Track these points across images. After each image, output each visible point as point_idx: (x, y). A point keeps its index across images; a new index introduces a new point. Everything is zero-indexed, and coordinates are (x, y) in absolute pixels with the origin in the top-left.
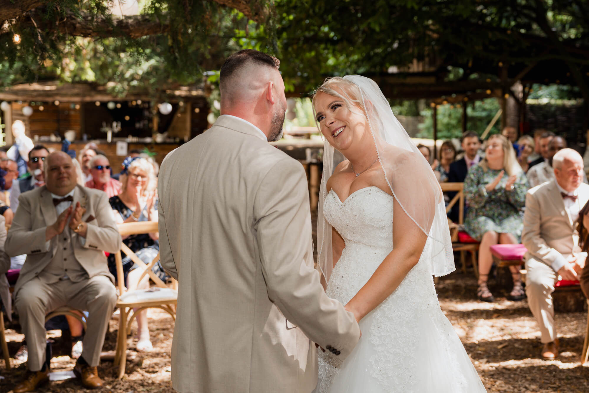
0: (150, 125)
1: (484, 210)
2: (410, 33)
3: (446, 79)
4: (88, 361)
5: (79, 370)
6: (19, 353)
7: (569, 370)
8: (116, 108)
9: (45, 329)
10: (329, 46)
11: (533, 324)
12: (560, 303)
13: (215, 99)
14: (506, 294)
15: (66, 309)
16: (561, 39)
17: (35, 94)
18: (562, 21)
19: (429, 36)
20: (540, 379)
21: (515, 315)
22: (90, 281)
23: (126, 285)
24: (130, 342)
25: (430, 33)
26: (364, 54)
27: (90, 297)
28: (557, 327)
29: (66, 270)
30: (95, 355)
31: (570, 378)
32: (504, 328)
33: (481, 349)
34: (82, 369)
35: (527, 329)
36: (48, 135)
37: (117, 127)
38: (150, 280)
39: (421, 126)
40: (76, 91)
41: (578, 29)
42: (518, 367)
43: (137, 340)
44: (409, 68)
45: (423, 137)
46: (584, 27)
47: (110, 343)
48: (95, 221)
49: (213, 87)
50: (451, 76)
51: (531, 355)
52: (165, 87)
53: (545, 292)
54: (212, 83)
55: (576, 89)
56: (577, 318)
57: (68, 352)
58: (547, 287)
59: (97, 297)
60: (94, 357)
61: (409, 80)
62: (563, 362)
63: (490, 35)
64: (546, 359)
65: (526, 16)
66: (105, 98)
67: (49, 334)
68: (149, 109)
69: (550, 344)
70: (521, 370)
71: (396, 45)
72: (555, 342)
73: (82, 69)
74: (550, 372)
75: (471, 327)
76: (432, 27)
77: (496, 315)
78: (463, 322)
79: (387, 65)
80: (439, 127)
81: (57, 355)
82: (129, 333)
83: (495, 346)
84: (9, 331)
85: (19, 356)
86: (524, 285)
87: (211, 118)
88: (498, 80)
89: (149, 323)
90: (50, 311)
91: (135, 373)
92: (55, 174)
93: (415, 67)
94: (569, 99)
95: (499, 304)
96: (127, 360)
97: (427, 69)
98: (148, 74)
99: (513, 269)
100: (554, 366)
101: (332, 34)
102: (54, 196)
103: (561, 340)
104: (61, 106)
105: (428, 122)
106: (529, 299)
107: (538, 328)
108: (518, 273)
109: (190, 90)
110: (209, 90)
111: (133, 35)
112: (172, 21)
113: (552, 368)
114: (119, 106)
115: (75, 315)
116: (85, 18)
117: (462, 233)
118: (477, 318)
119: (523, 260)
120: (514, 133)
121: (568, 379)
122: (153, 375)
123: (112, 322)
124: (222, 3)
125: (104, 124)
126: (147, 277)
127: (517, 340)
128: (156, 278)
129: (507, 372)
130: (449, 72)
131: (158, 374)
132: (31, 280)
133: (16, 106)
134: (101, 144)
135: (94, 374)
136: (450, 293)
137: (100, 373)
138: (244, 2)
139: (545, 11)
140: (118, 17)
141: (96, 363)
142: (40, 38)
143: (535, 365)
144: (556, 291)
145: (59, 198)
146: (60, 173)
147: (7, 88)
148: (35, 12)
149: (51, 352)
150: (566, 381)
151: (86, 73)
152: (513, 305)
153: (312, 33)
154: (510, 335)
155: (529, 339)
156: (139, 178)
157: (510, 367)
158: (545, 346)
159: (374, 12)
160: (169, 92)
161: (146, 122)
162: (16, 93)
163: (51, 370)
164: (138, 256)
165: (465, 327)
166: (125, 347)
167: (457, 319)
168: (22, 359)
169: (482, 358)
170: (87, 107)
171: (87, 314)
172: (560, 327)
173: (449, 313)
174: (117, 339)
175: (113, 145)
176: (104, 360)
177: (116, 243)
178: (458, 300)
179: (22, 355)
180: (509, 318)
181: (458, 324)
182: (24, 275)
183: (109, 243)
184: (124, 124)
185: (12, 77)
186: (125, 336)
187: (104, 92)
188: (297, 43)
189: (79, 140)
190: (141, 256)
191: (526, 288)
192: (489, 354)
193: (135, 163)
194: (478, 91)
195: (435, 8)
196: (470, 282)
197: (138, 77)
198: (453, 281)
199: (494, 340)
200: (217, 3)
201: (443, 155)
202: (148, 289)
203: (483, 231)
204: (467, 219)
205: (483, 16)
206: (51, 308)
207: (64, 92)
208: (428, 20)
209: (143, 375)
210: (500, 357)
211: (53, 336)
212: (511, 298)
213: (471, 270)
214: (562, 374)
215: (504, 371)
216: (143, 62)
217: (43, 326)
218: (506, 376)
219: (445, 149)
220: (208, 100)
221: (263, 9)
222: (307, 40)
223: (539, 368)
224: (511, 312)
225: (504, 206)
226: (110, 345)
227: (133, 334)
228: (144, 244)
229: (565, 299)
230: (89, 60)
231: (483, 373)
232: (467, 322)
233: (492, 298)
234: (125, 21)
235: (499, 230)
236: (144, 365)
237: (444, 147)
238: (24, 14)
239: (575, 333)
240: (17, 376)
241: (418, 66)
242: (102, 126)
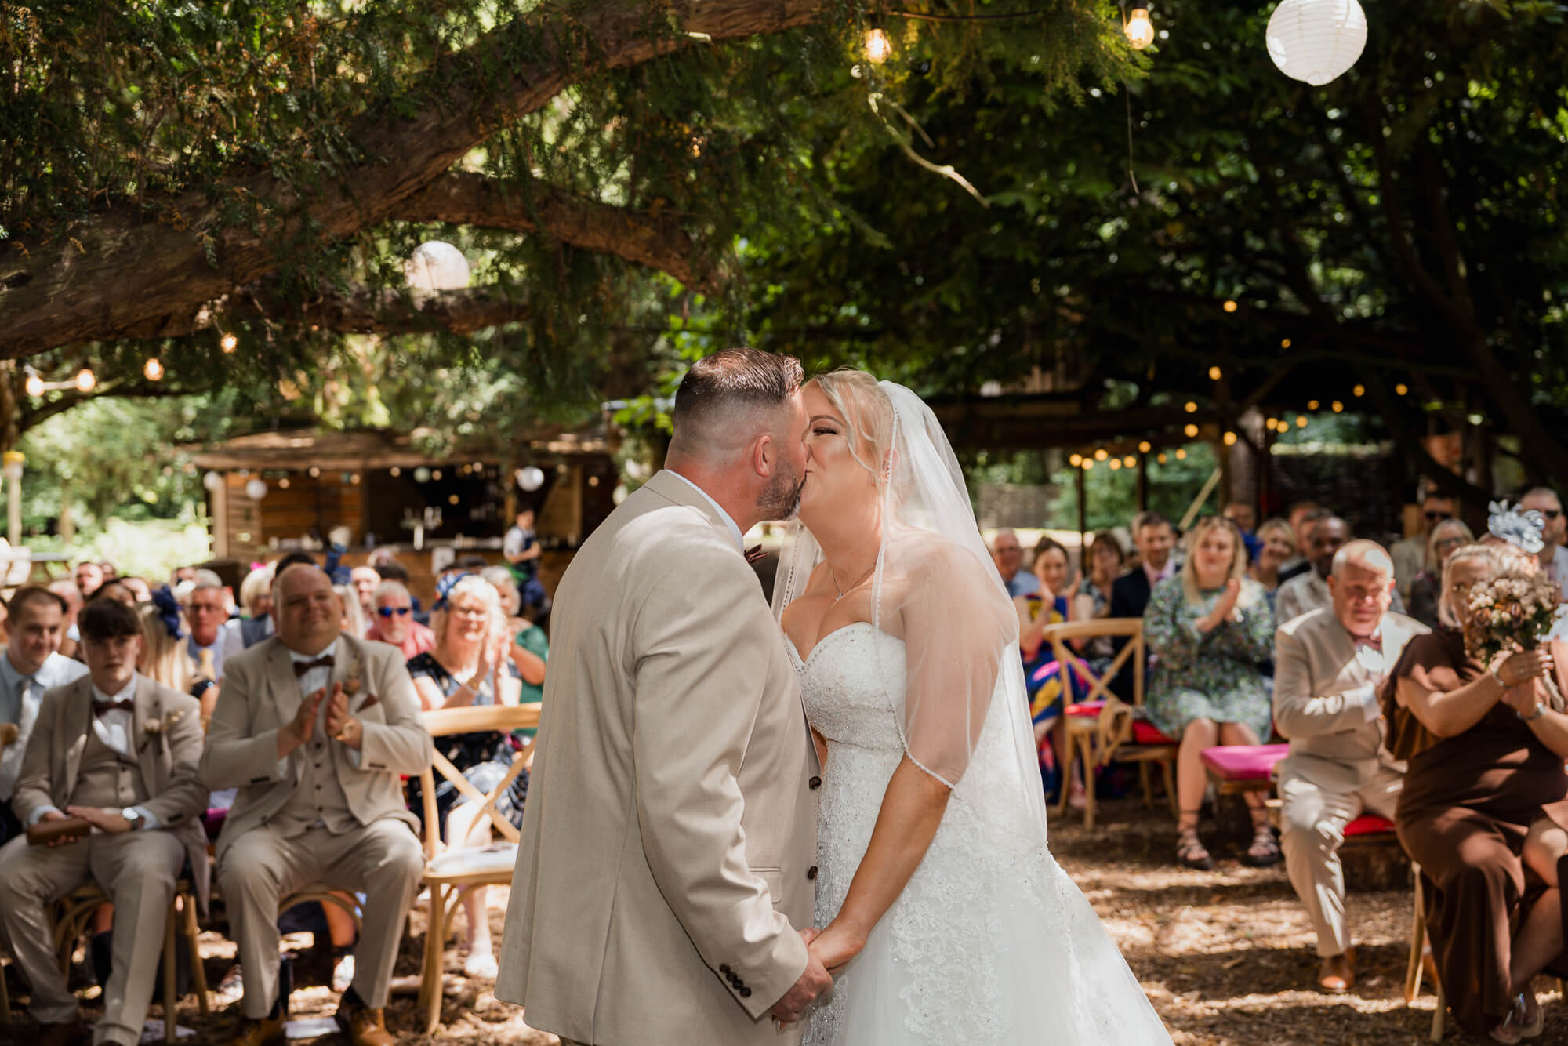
0: (500, 513)
1: (1186, 675)
2: (1024, 311)
3: (1101, 406)
4: (364, 998)
5: (347, 1014)
6: (228, 980)
7: (1378, 1014)
8: (431, 480)
9: (278, 931)
10: (857, 344)
11: (1299, 916)
12: (1356, 870)
13: (628, 457)
14: (1239, 853)
15: (320, 888)
16: (1339, 319)
17: (272, 454)
18: (1341, 281)
19: (1065, 319)
20: (1316, 1035)
21: (1262, 898)
22: (368, 832)
23: (443, 837)
24: (452, 956)
25: (1065, 312)
26: (931, 360)
27: (369, 863)
28: (1350, 923)
29: (320, 809)
30: (378, 984)
31: (1380, 1032)
32: (1235, 924)
33: (1185, 969)
34: (352, 1013)
35: (1284, 928)
36: (298, 536)
37: (433, 517)
38: (493, 827)
39: (1054, 505)
40: (352, 447)
41: (1374, 297)
42: (1268, 1010)
43: (465, 952)
44: (1024, 385)
45: (1058, 528)
46: (1388, 293)
47: (412, 960)
48: (379, 708)
49: (624, 432)
50: (1114, 401)
51: (1295, 984)
52: (527, 435)
53: (1323, 847)
54: (622, 425)
55: (1377, 421)
56: (1394, 904)
57: (326, 979)
58: (1327, 836)
59: (382, 863)
60: (377, 989)
61: (1025, 410)
62: (1365, 998)
63: (1191, 312)
64: (1328, 991)
65: (1268, 273)
66: (410, 461)
67: (289, 941)
68: (497, 480)
69: (1337, 960)
70: (1274, 1015)
71: (995, 339)
72: (1347, 956)
73: (362, 403)
74: (1338, 1020)
75: (1165, 924)
76: (1070, 301)
77: (1217, 898)
78: (1146, 913)
79: (979, 379)
80: (1092, 505)
81: (303, 985)
82: (449, 938)
83: (1218, 963)
84: (209, 935)
85: (227, 986)
86: (1276, 832)
87: (620, 495)
88: (1212, 406)
89: (492, 918)
90: (288, 893)
91: (461, 1021)
92: (296, 612)
93: (1037, 383)
94: (1364, 442)
95: (1225, 875)
96: (445, 996)
97: (1062, 385)
98: (494, 409)
99: (1251, 798)
100: (1347, 1006)
101: (865, 320)
102: (296, 657)
103: (1360, 951)
104: (323, 478)
105: (1068, 496)
106: (1290, 863)
107: (1310, 926)
108: (1263, 807)
109: (579, 442)
110: (616, 439)
111: (455, 327)
112: (534, 297)
113: (1342, 1011)
114: (437, 475)
115: (340, 903)
116: (359, 296)
117: (1142, 722)
118: (1177, 905)
119: (1273, 779)
120: (1246, 517)
121: (1377, 1036)
122: (497, 1027)
123: (415, 916)
124: (632, 258)
125: (408, 512)
126: (486, 821)
127: (1264, 952)
128: (505, 824)
129: (1244, 1019)
130: (1108, 391)
131: (508, 1024)
132: (253, 829)
133: (235, 480)
134: (402, 553)
135: (376, 1024)
136: (1120, 851)
137: (390, 1023)
138: (677, 255)
139: (1307, 261)
140: (425, 292)
141: (379, 1002)
142: (270, 339)
143: (1305, 1004)
144: (1344, 845)
145: (306, 659)
146: (308, 610)
147: (217, 445)
148: (262, 286)
149: (291, 979)
150: (1372, 1039)
151: (371, 411)
152: (1255, 877)
153: (823, 319)
154: (1249, 939)
155: (1290, 949)
156: (472, 616)
157: (1250, 1009)
158: (1326, 964)
159: (949, 273)
160: (536, 445)
161: (491, 507)
162: (233, 454)
163: (289, 1016)
164: (467, 779)
165: (1152, 922)
166: (440, 968)
167: (1134, 907)
168: (233, 993)
169: (1190, 990)
170: (376, 479)
171: (362, 897)
172: (1357, 924)
173: (1118, 894)
174: (426, 950)
175: (426, 553)
176: (397, 995)
177: (422, 754)
178: (1136, 865)
179: (233, 984)
180: (1247, 904)
181: (1138, 916)
182: (235, 819)
183: (407, 754)
184: (448, 512)
185: (226, 422)
186: (440, 944)
187: (407, 449)
188: (794, 340)
189: (359, 544)
190: (473, 779)
191: (1281, 838)
192: (1205, 980)
193: (462, 586)
194: (1170, 429)
195: (1075, 262)
196: (1161, 828)
197: (475, 417)
198: (1125, 826)
199: (1214, 950)
200: (623, 259)
201: (1097, 562)
202: (488, 845)
203: (1184, 718)
204: (1150, 694)
205: (1174, 275)
206: (291, 887)
207: (328, 449)
208: (1061, 285)
209: (476, 1027)
210: (1227, 987)
211: (297, 946)
212: (1250, 862)
213: (1163, 801)
214: (1363, 1025)
215: (1237, 1017)
216: (483, 386)
217: (273, 923)
218: (1243, 1029)
219: (1101, 550)
220: (614, 459)
221: (716, 269)
222: (813, 333)
223: (1313, 1011)
224: (1250, 890)
225: (1228, 664)
226: (411, 964)
227: (459, 941)
228: (480, 753)
229: (1365, 860)
230: (377, 384)
231: (1192, 1024)
232: (1155, 913)
233: (1209, 861)
234: (439, 300)
235: (1219, 715)
236: (479, 1006)
237: (1097, 546)
238: (238, 289)
239: (1391, 935)
240: (221, 1029)
241: (1043, 380)
242: (403, 517)
